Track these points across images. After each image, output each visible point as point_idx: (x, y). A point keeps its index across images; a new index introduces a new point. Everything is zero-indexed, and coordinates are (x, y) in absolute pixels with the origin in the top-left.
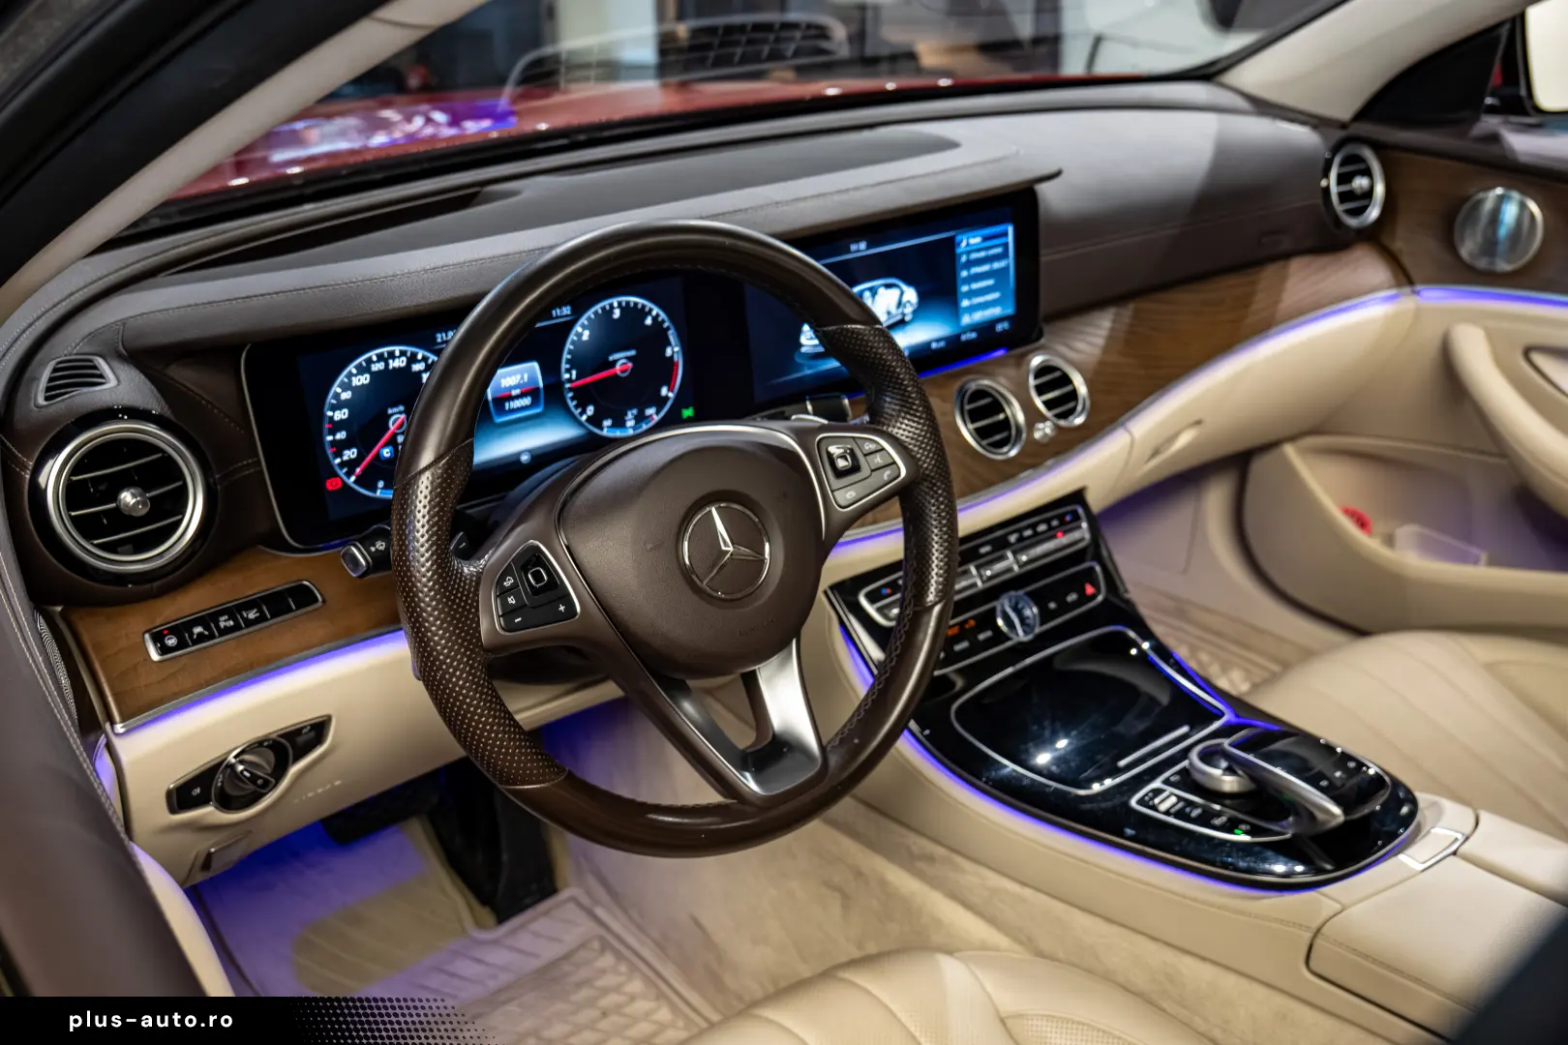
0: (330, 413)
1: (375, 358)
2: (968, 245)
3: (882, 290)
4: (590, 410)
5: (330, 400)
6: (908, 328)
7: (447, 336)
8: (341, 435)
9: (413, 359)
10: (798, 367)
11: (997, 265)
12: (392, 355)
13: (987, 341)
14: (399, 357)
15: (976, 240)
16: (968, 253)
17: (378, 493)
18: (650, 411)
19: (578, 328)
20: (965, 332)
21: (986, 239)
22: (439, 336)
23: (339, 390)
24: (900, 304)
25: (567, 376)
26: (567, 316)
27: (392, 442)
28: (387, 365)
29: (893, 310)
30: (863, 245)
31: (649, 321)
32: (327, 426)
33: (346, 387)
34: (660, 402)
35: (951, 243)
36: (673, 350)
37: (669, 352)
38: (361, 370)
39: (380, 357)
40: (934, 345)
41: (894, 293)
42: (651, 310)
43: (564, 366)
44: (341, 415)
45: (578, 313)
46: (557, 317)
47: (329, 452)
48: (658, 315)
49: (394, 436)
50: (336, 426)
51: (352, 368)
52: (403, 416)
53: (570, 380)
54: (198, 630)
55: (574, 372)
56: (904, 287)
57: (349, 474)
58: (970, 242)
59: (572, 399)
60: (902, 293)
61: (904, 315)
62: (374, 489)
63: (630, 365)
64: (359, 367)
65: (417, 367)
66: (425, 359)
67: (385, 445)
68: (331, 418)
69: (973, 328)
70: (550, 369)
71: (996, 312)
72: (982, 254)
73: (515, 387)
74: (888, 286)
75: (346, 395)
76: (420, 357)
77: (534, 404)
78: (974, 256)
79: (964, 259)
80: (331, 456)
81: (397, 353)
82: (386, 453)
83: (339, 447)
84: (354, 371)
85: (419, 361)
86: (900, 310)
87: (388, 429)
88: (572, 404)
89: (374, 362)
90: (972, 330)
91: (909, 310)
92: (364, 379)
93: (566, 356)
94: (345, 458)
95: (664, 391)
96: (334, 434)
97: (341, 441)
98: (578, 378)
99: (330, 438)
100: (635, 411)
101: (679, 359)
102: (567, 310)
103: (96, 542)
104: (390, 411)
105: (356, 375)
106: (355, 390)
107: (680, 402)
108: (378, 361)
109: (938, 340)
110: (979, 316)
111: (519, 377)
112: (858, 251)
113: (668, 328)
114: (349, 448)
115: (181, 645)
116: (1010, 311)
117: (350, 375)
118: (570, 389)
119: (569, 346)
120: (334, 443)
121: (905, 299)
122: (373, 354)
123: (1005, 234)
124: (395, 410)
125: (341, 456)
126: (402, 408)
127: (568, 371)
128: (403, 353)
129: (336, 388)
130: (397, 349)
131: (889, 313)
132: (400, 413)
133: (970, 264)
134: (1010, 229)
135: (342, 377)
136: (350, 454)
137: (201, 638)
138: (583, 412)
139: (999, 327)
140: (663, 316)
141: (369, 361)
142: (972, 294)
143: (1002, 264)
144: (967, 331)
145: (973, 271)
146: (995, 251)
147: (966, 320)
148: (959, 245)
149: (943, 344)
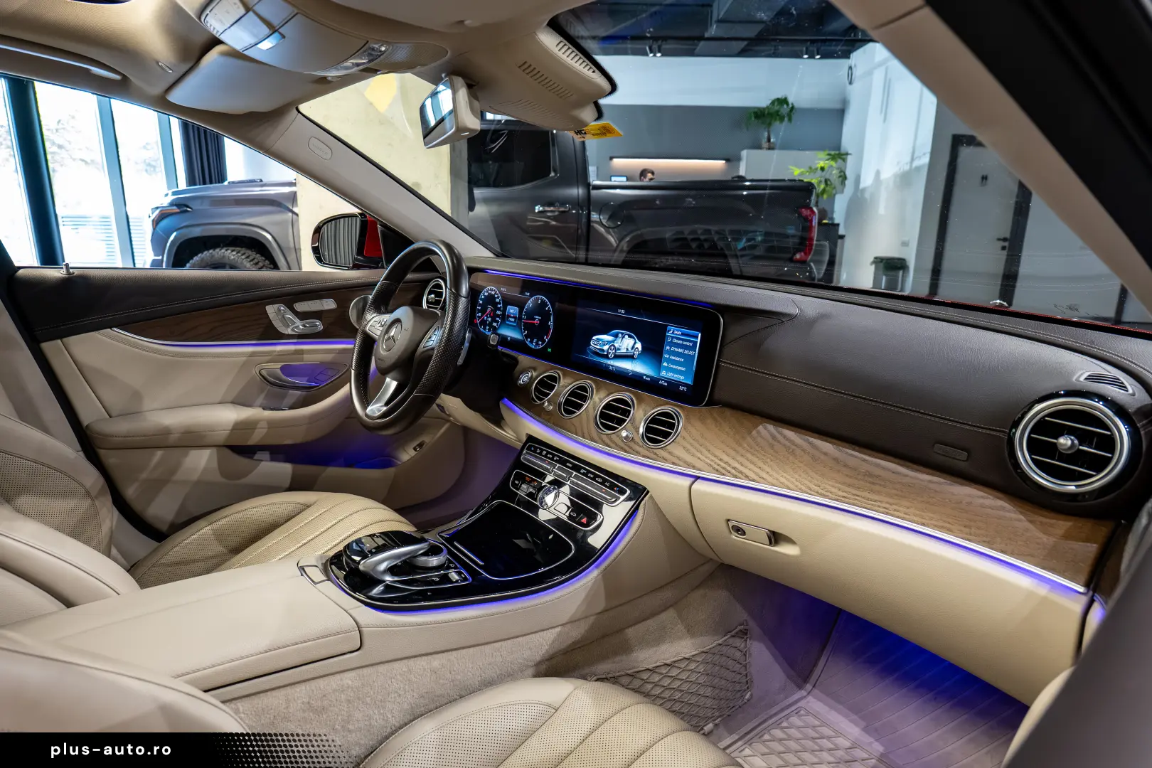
2: (673, 333)
3: (627, 336)
4: (526, 332)
6: (634, 362)
8: (480, 308)
10: (588, 355)
11: (686, 352)
15: (677, 332)
16: (673, 338)
18: (540, 343)
19: (529, 302)
24: (633, 348)
25: (524, 317)
27: (487, 316)
30: (623, 311)
31: (547, 309)
32: (478, 304)
34: (543, 341)
35: (664, 329)
37: (550, 323)
40: (644, 377)
41: (632, 341)
42: (548, 305)
43: (523, 313)
44: (481, 302)
45: (531, 296)
46: (526, 295)
47: (477, 311)
48: (549, 308)
51: (486, 290)
52: (490, 309)
56: (637, 341)
57: (479, 320)
59: (523, 326)
60: (635, 343)
61: (634, 354)
63: (538, 322)
65: (496, 296)
70: (520, 312)
71: (681, 378)
72: (680, 342)
73: (512, 314)
74: (630, 336)
75: (483, 297)
77: (514, 322)
78: (675, 341)
79: (669, 340)
80: (477, 313)
82: (485, 318)
83: (479, 311)
86: (633, 351)
87: (488, 311)
88: (523, 328)
90: (666, 381)
91: (637, 352)
92: (487, 294)
93: (525, 310)
95: (545, 337)
98: (525, 320)
99: (478, 307)
100: (536, 340)
101: (551, 327)
102: (528, 294)
107: (548, 345)
108: (490, 290)
109: (647, 376)
110: (670, 375)
111: (514, 311)
112: (621, 313)
113: (551, 314)
116: (690, 382)
118: (523, 322)
119: (526, 307)
120: (478, 309)
121: (636, 346)
123: (697, 337)
124: (490, 306)
127: (524, 315)
128: (494, 290)
131: (627, 349)
133: (672, 344)
134: (700, 335)
135: (484, 292)
136: (480, 314)
138: (524, 332)
139: (681, 388)
140: (551, 309)
142: (669, 361)
143: (691, 353)
144: (663, 380)
145: (673, 348)
146: (688, 343)
147: (663, 373)
148: (669, 331)
149: (649, 379)
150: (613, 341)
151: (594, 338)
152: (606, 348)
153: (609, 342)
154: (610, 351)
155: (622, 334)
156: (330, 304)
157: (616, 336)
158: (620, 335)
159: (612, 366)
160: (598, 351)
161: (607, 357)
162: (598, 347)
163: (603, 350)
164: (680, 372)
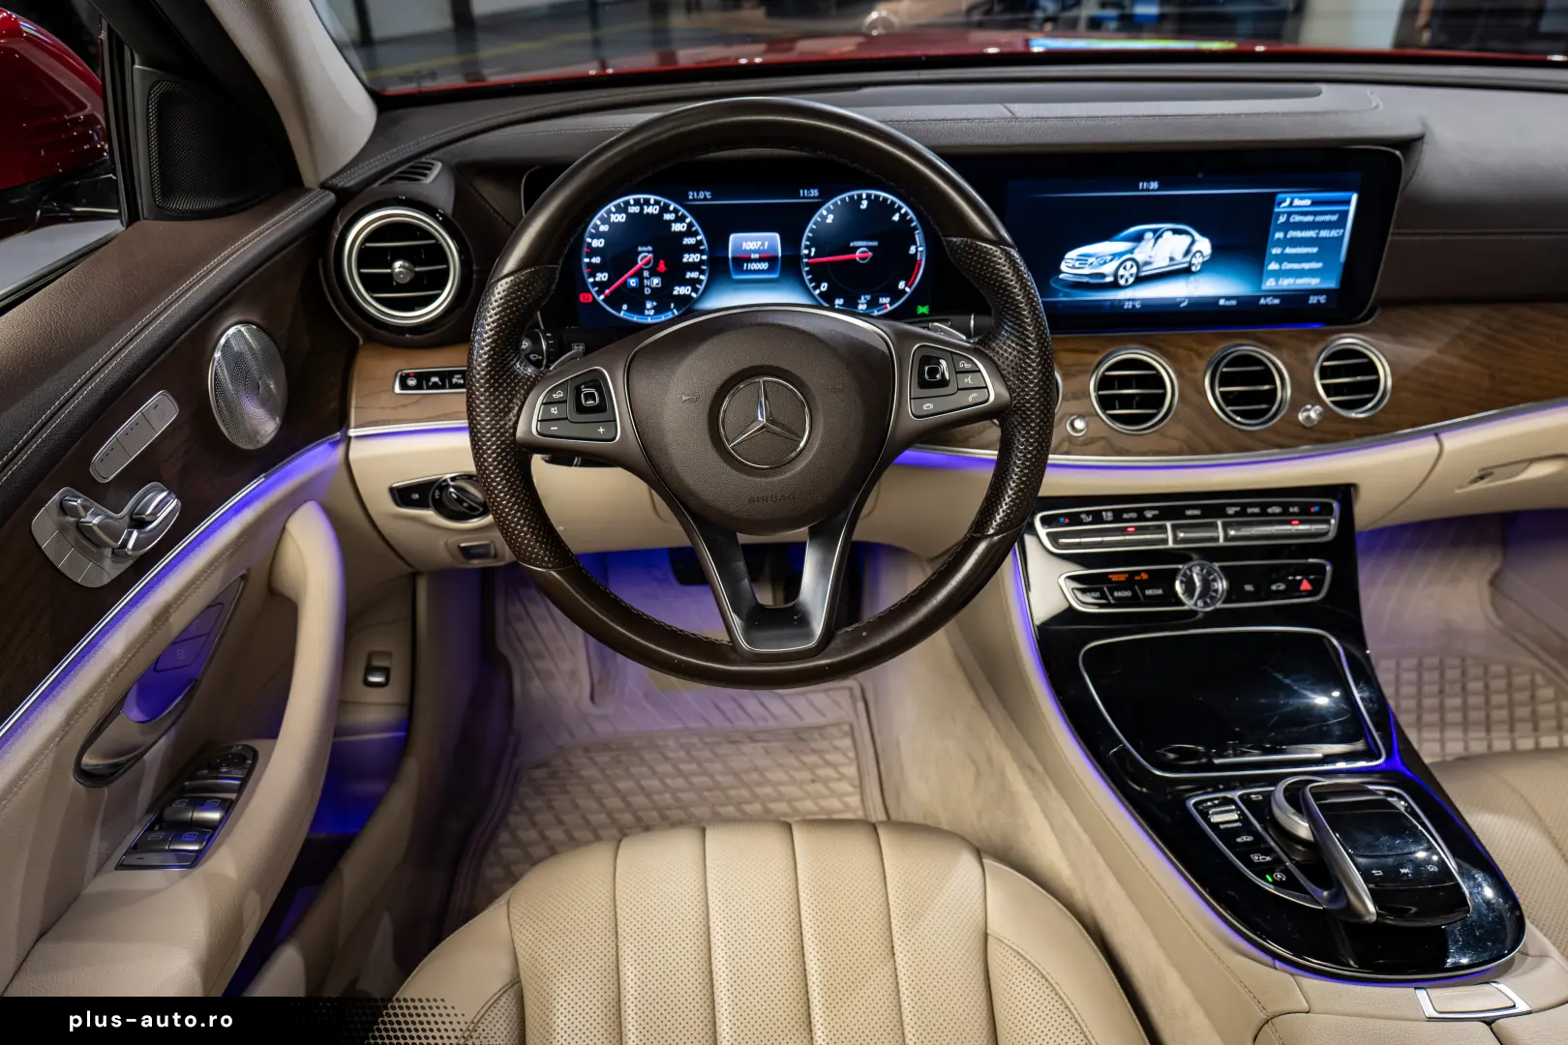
0: (589, 240)
1: (632, 202)
2: (1291, 205)
3: (1168, 234)
4: (824, 286)
5: (591, 229)
6: (1192, 278)
7: (698, 195)
8: (596, 260)
9: (665, 209)
10: (1054, 292)
11: (1324, 233)
12: (647, 202)
13: (1294, 311)
14: (653, 205)
15: (1303, 202)
16: (1290, 214)
17: (622, 314)
18: (885, 300)
19: (823, 211)
20: (1265, 297)
21: (1314, 203)
22: (691, 193)
23: (599, 223)
24: (1187, 252)
25: (806, 252)
26: (814, 197)
27: (639, 274)
28: (642, 209)
29: (1179, 257)
30: (1154, 185)
31: (896, 218)
32: (585, 250)
33: (605, 221)
34: (896, 295)
35: (1271, 201)
36: (918, 249)
37: (913, 249)
38: (619, 210)
39: (637, 202)
40: (1222, 302)
41: (1185, 240)
42: (900, 208)
43: (804, 242)
44: (598, 243)
45: (826, 197)
46: (804, 197)
47: (585, 271)
48: (906, 214)
49: (641, 270)
50: (593, 252)
51: (611, 206)
52: (650, 255)
53: (808, 256)
54: (435, 379)
55: (813, 250)
56: (1197, 236)
57: (599, 293)
58: (1294, 203)
59: (808, 273)
60: (1193, 242)
61: (1191, 264)
62: (619, 310)
63: (870, 254)
64: (618, 207)
65: (668, 217)
66: (676, 211)
67: (632, 276)
68: (590, 244)
69: (1274, 294)
70: (791, 240)
71: (1314, 282)
72: (1310, 218)
73: (755, 252)
74: (1176, 232)
75: (604, 228)
76: (671, 208)
77: (770, 270)
78: (1297, 218)
79: (1282, 219)
80: (586, 275)
81: (652, 202)
82: (633, 282)
83: (594, 270)
84: (613, 209)
85: (671, 212)
86: (1188, 259)
87: (637, 263)
88: (807, 278)
89: (631, 205)
90: (1275, 297)
91: (1198, 261)
92: (621, 218)
93: (807, 233)
94: (597, 279)
95: (902, 285)
96: (591, 258)
97: (596, 264)
98: (815, 257)
99: (587, 260)
100: (868, 297)
101: (922, 258)
102: (814, 193)
103: (375, 295)
104: (640, 249)
105: (614, 213)
106: (613, 225)
107: (916, 298)
108: (635, 205)
109: (1228, 298)
110: (1286, 283)
111: (759, 243)
112: (1148, 190)
113: (915, 228)
114: (602, 272)
115: (418, 387)
116: (1332, 285)
117: (609, 212)
118: (807, 264)
119: (811, 225)
120: (590, 265)
121: (1195, 249)
122: (631, 198)
123: (1348, 202)
124: (644, 249)
125: (595, 277)
126: (650, 248)
127: (807, 247)
128: (657, 203)
129: (596, 221)
130: (653, 198)
131: (1172, 259)
132: (649, 252)
133: (1288, 226)
134: (1354, 198)
135: (603, 212)
136: (602, 277)
137: (435, 386)
138: (817, 287)
139: (1313, 300)
140: (911, 215)
141: (627, 203)
142: (1284, 258)
143: (1334, 233)
144: (1269, 296)
145: (1292, 234)
146: (1327, 218)
147: (1270, 284)
148: (1280, 204)
149: (1234, 302)
150: (1131, 251)
151: (1072, 255)
152: (1108, 269)
153: (1114, 256)
154: (1121, 272)
155: (1155, 231)
156: (159, 412)
157: (1138, 238)
158: (1149, 235)
159: (1129, 300)
160: (1085, 280)
161: (1115, 285)
162: (1087, 271)
163: (1103, 276)
164: (1311, 273)
